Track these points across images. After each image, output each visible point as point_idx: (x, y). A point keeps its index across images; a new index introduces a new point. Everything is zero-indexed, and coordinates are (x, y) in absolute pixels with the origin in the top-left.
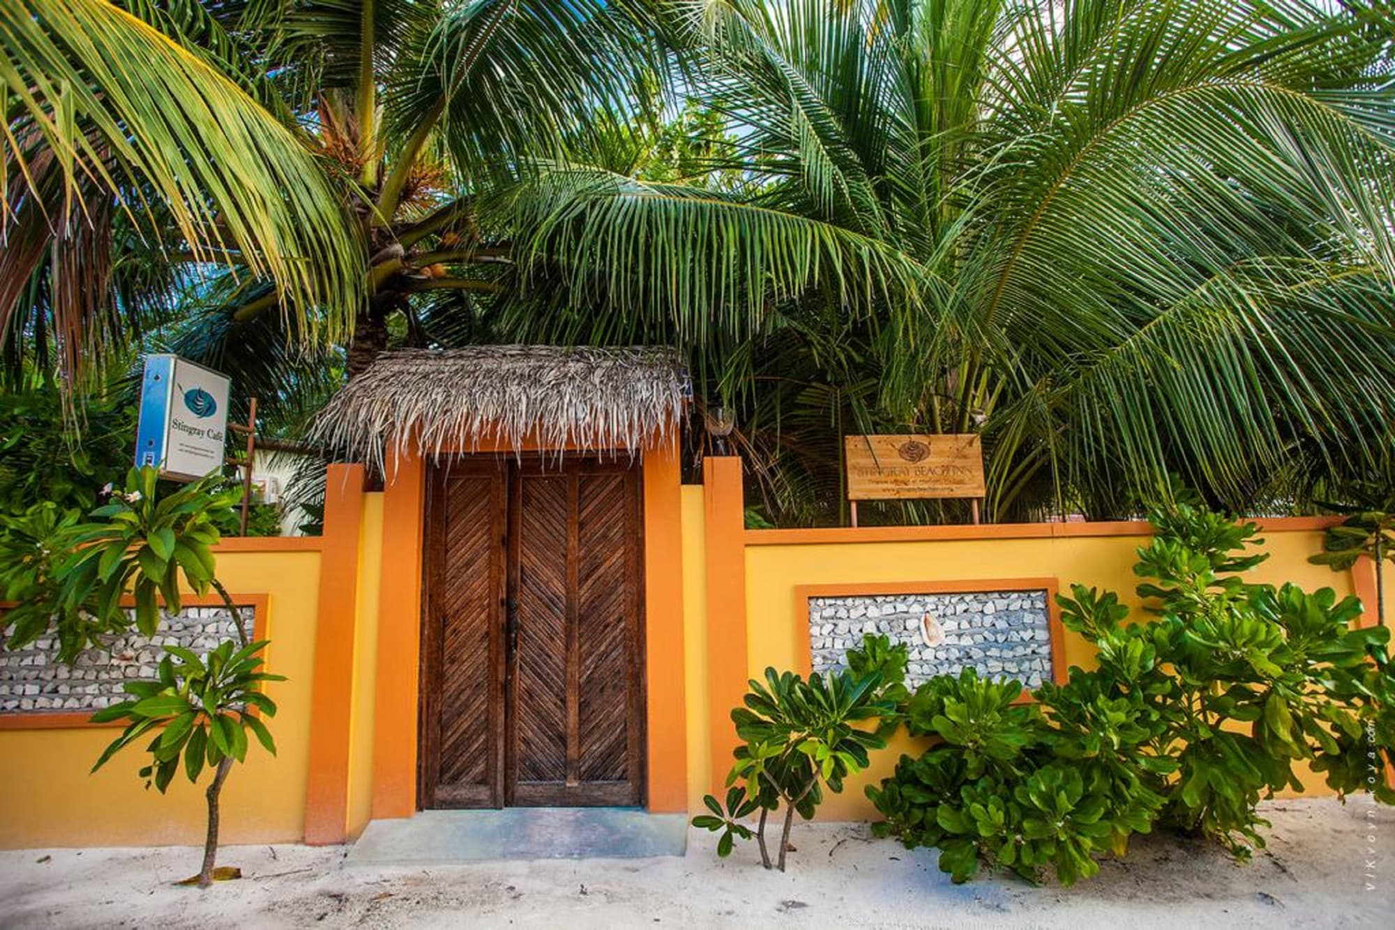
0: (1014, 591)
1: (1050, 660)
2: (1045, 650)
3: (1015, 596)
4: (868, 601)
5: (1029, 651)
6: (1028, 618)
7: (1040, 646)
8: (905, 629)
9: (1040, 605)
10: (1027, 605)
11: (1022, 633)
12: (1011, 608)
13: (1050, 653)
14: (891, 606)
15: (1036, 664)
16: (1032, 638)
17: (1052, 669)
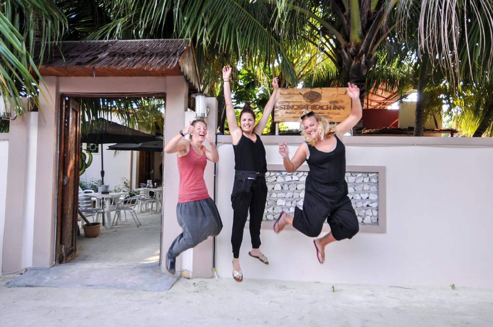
0: (359, 172)
1: (377, 210)
2: (374, 205)
3: (360, 175)
4: (278, 174)
5: (365, 205)
6: (366, 187)
7: (372, 203)
8: (297, 189)
9: (374, 180)
10: (366, 180)
11: (362, 195)
12: (357, 181)
13: (377, 207)
14: (290, 177)
15: (369, 212)
16: (368, 198)
17: (378, 216)
